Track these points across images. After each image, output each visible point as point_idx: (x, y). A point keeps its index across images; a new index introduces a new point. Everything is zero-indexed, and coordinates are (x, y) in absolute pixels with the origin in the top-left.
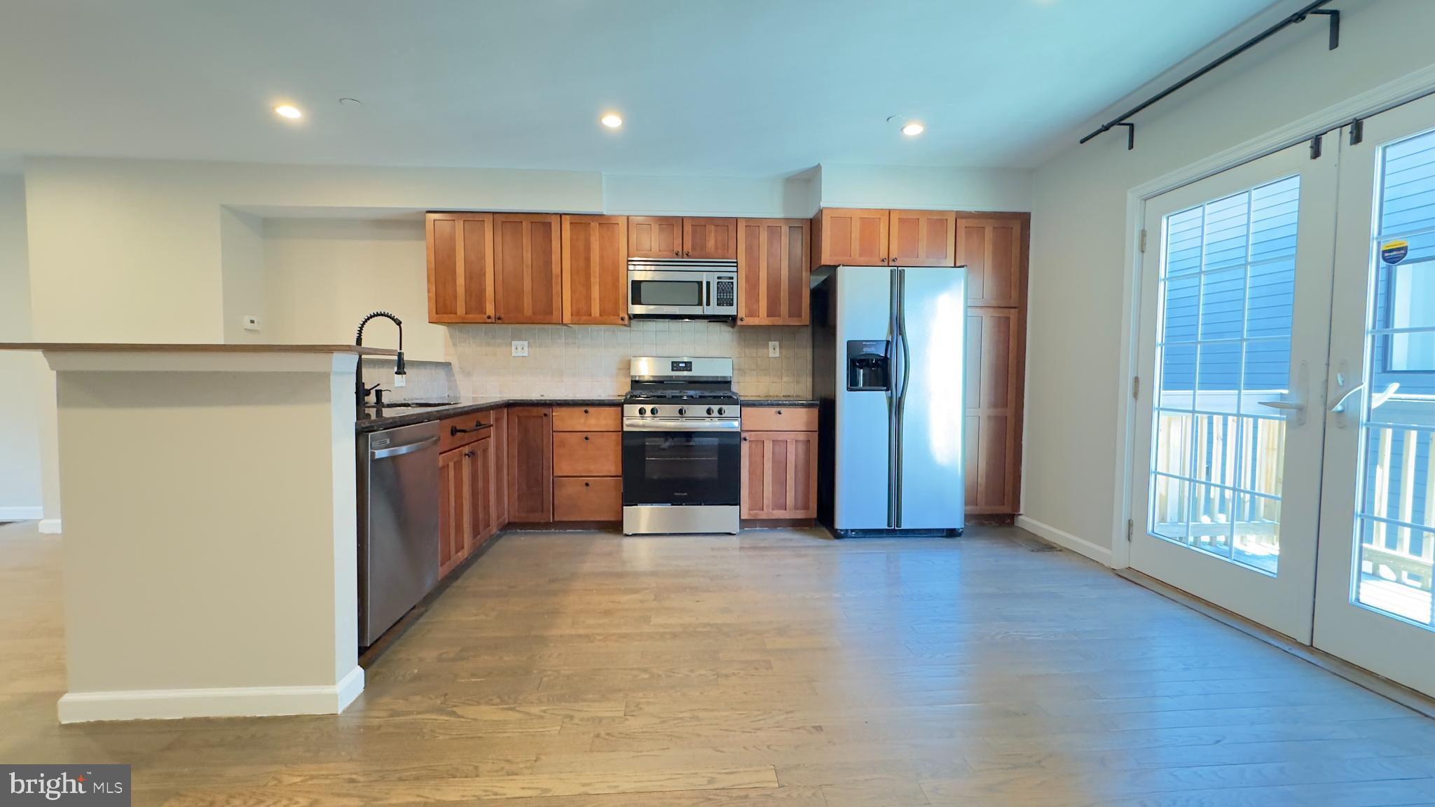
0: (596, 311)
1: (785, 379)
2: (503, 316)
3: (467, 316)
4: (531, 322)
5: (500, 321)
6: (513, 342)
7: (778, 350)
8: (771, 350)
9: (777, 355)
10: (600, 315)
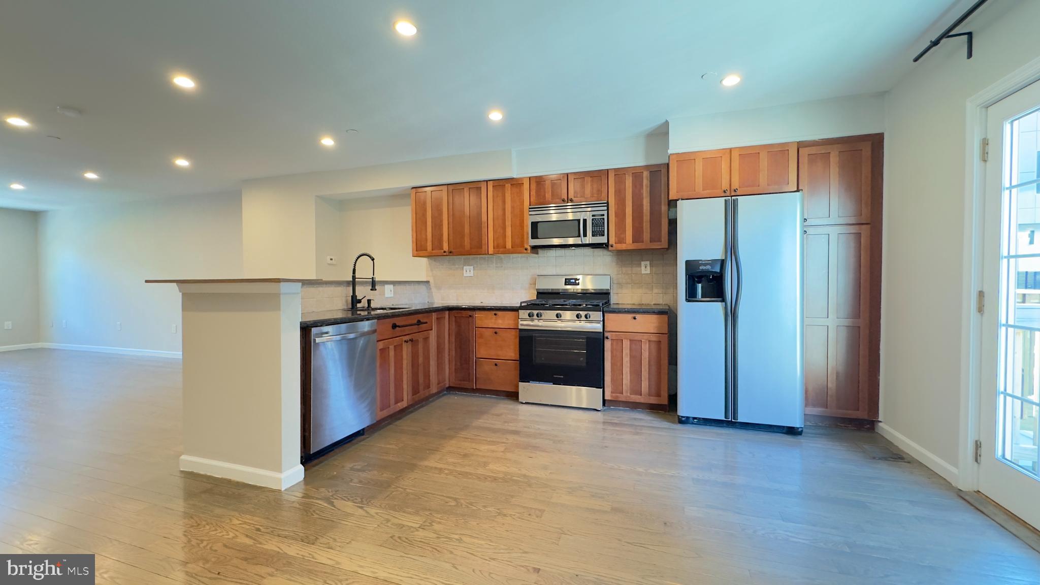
0: (509, 245)
1: (655, 291)
2: (452, 250)
3: (433, 251)
4: (469, 253)
5: (451, 254)
6: (465, 267)
7: (648, 268)
8: (643, 268)
9: (648, 271)
10: (512, 247)
